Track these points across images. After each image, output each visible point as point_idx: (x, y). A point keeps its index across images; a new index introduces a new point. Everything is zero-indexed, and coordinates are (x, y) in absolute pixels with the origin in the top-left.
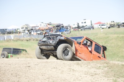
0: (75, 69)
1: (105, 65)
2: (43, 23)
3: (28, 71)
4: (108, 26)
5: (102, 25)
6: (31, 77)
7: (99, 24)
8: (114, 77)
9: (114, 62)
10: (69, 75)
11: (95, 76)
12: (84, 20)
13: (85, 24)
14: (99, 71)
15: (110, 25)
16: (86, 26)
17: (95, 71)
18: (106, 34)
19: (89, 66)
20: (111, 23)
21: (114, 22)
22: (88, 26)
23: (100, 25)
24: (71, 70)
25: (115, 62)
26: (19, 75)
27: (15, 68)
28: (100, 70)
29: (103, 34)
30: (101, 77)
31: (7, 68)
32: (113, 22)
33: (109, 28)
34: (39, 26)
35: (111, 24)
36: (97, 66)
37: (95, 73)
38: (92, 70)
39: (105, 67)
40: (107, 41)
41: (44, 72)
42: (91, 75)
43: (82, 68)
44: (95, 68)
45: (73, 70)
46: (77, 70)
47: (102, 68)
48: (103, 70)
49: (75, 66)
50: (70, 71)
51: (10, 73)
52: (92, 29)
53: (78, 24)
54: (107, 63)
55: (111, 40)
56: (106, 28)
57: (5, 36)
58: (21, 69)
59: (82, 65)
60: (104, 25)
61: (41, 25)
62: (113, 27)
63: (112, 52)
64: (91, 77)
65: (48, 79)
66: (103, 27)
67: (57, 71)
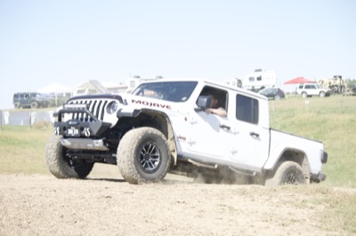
0: (235, 207)
1: (320, 197)
2: (138, 77)
3: (105, 209)
4: (326, 91)
5: (307, 87)
6: (117, 225)
7: (299, 85)
8: (343, 231)
9: (343, 189)
10: (220, 221)
11: (291, 226)
12: (256, 71)
13: (259, 82)
14: (303, 213)
15: (330, 87)
16: (263, 88)
17: (290, 214)
18: (319, 112)
19: (275, 200)
20: (332, 81)
21: (340, 77)
22: (267, 87)
23: (301, 87)
24: (226, 208)
25: (346, 190)
26: (82, 220)
27: (70, 200)
28: (305, 211)
29: (310, 111)
30: (308, 230)
31: (48, 200)
32: (339, 79)
33: (327, 95)
34: (129, 86)
35: (332, 84)
36: (297, 200)
37: (290, 217)
38: (284, 211)
39: (320, 203)
40: (320, 132)
41: (151, 214)
42: (281, 222)
43: (256, 203)
44: (290, 205)
45: (231, 208)
46: (243, 209)
47: (310, 205)
48: (313, 211)
49: (236, 197)
50: (221, 211)
51: (56, 213)
52: (277, 98)
53: (240, 82)
54: (323, 193)
55: (332, 130)
56: (319, 96)
57: (33, 114)
58: (87, 203)
59: (256, 196)
60: (313, 87)
61: (132, 82)
62: (337, 92)
63: (335, 163)
64: (281, 227)
65: (162, 232)
66: (310, 92)
67: (187, 211)
